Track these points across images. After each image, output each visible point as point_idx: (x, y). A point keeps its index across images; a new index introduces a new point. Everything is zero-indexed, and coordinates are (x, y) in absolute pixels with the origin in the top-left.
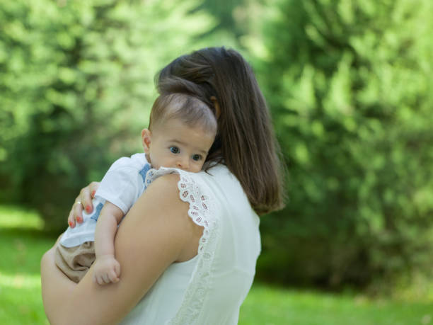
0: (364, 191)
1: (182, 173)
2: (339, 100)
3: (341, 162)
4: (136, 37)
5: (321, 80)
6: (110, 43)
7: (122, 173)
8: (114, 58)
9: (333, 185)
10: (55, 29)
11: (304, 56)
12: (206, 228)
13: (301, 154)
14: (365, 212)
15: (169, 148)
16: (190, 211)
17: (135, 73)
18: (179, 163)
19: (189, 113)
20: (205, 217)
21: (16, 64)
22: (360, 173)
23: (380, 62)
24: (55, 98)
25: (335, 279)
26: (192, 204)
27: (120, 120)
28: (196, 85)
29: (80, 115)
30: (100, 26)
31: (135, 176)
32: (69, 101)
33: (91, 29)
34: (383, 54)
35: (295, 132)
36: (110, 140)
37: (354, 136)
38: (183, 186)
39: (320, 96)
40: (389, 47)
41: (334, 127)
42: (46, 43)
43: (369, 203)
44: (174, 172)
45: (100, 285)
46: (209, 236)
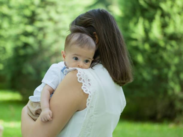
0: (170, 74)
1: (79, 70)
2: (156, 32)
3: (159, 61)
4: (60, 9)
5: (147, 24)
6: (48, 12)
7: (53, 71)
8: (50, 19)
9: (155, 72)
10: (22, 8)
11: (138, 13)
12: (90, 94)
13: (140, 59)
14: (172, 84)
15: (73, 58)
16: (82, 87)
17: (60, 26)
18: (78, 65)
19: (81, 41)
20: (89, 89)
21: (5, 24)
22: (168, 66)
23: (174, 14)
24: (24, 39)
25: (159, 116)
26: (84, 83)
27: (55, 48)
28: (84, 28)
29: (36, 46)
30: (43, 5)
31: (59, 72)
32: (30, 40)
33: (39, 7)
34: (175, 10)
35: (136, 48)
36: (50, 57)
37: (164, 49)
38: (79, 75)
39: (147, 31)
40: (178, 6)
41: (155, 45)
42: (19, 15)
43: (173, 80)
44: (76, 69)
45: (43, 122)
46: (92, 98)
